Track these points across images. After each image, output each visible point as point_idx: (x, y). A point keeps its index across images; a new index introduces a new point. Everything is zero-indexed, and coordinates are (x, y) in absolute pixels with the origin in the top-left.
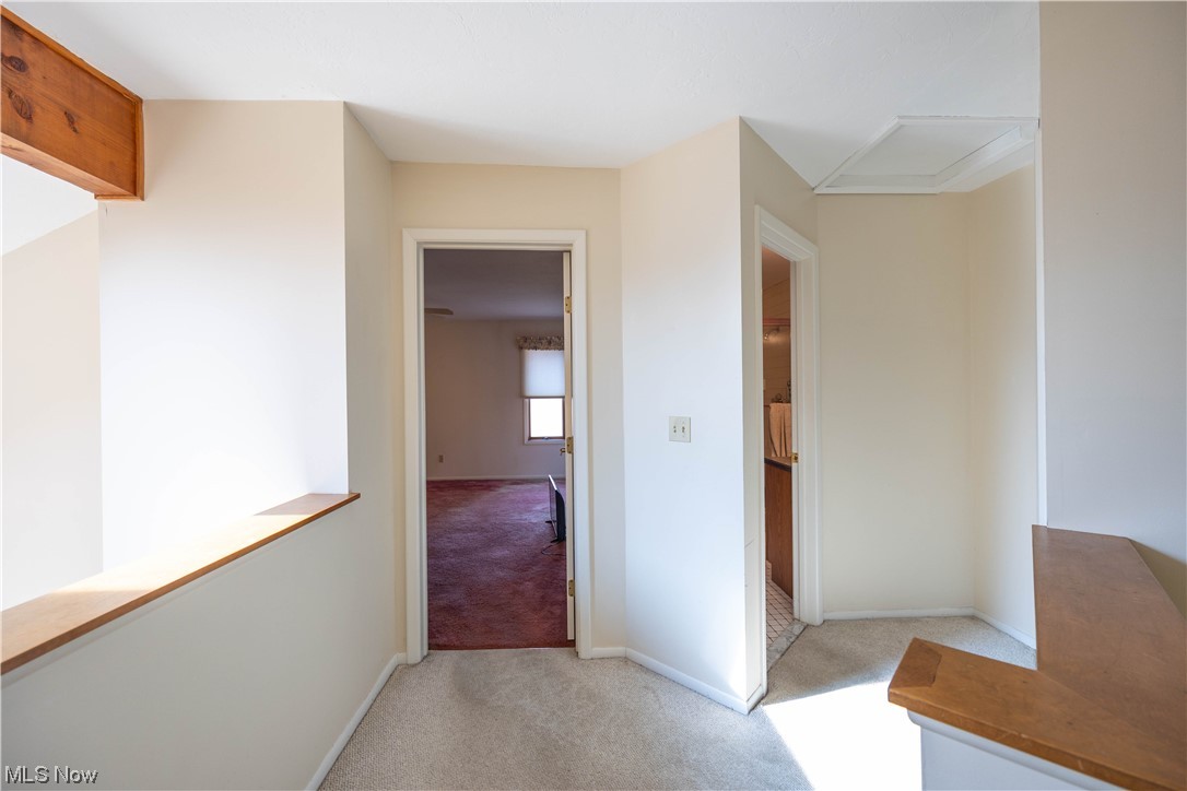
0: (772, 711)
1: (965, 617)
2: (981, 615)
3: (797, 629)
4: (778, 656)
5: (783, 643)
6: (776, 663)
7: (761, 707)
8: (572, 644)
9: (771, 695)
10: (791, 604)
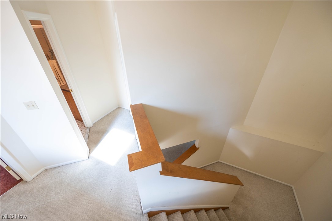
0: (93, 154)
1: (117, 108)
2: (120, 107)
3: (88, 130)
4: (87, 140)
5: (87, 136)
6: (88, 142)
7: (90, 155)
8: (21, 180)
9: (91, 151)
10: (83, 124)
